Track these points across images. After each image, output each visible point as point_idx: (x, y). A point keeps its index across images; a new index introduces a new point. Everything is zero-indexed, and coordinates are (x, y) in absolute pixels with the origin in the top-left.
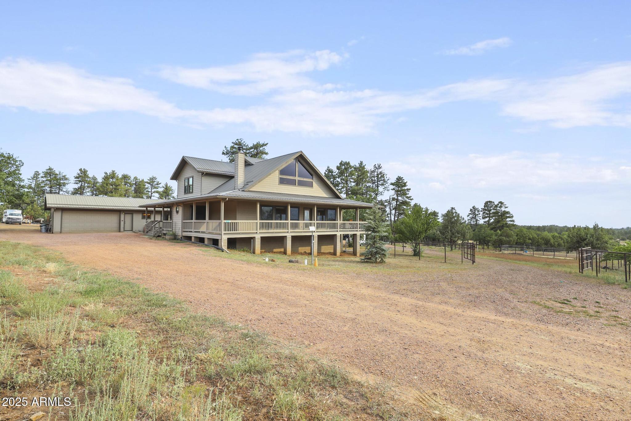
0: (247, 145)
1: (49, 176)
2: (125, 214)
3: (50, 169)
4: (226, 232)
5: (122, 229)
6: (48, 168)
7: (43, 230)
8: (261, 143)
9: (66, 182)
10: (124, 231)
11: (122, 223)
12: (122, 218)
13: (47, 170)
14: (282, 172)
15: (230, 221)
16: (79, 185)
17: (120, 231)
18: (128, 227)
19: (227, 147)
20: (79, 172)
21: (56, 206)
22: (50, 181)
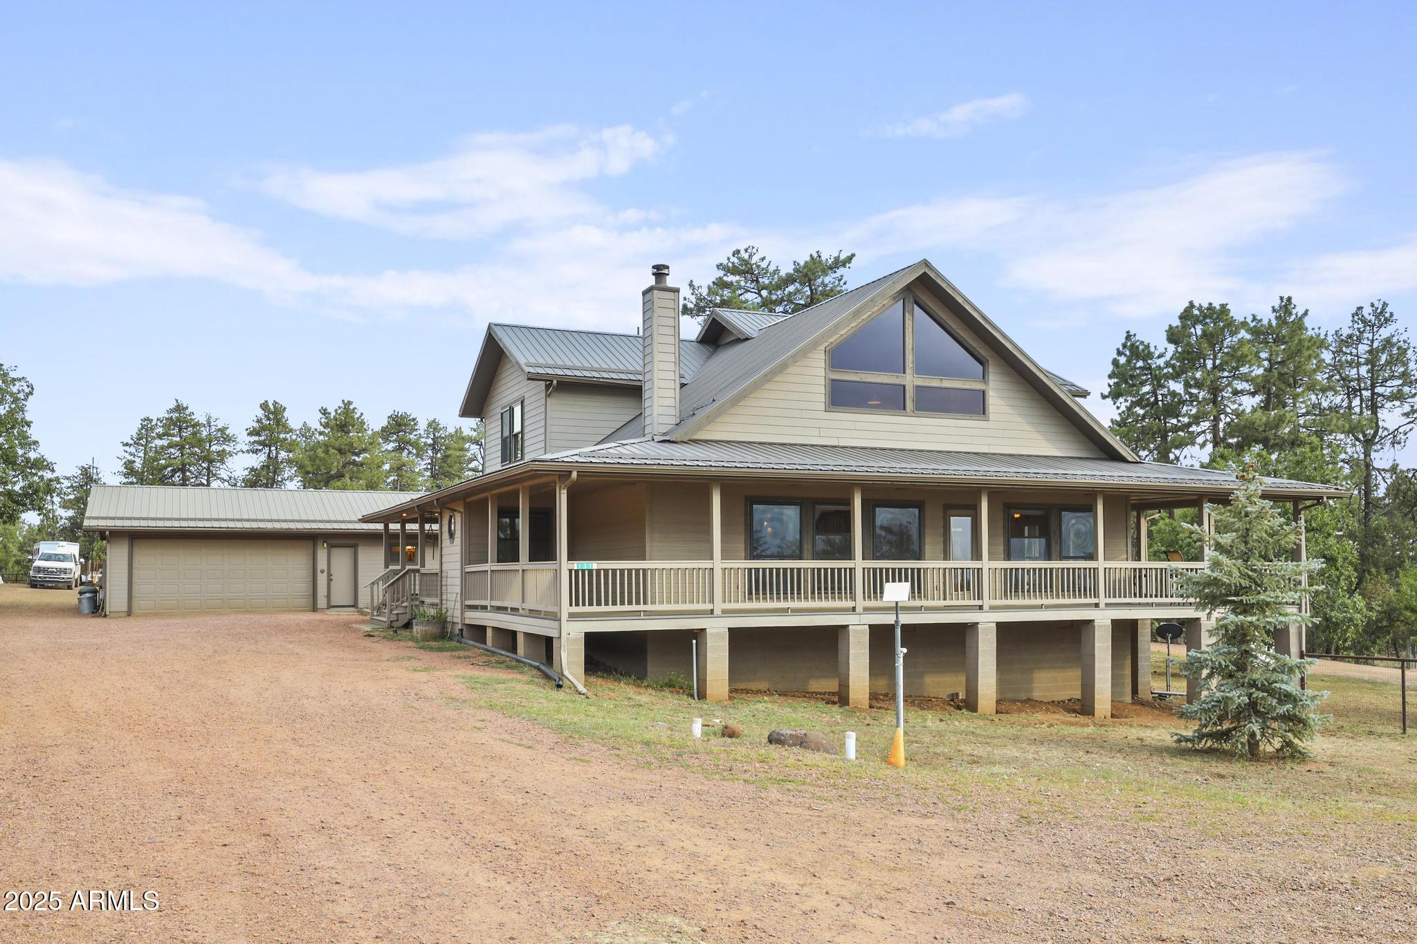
0: (777, 271)
1: (176, 431)
2: (331, 546)
3: (179, 408)
4: (581, 609)
5: (322, 602)
6: (173, 405)
7: (86, 607)
8: (828, 255)
9: (228, 449)
10: (330, 606)
11: (322, 579)
12: (322, 563)
13: (171, 411)
14: (839, 357)
15: (594, 565)
16: (262, 457)
17: (314, 609)
18: (341, 594)
19: (696, 284)
20: (260, 413)
21: (110, 523)
22: (182, 448)
